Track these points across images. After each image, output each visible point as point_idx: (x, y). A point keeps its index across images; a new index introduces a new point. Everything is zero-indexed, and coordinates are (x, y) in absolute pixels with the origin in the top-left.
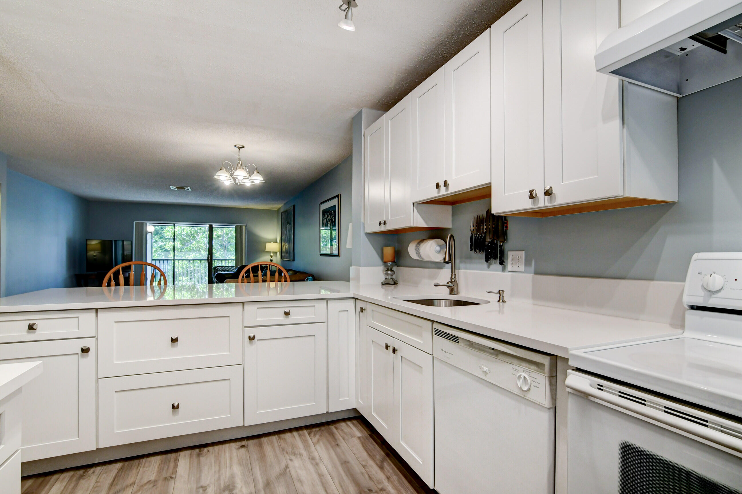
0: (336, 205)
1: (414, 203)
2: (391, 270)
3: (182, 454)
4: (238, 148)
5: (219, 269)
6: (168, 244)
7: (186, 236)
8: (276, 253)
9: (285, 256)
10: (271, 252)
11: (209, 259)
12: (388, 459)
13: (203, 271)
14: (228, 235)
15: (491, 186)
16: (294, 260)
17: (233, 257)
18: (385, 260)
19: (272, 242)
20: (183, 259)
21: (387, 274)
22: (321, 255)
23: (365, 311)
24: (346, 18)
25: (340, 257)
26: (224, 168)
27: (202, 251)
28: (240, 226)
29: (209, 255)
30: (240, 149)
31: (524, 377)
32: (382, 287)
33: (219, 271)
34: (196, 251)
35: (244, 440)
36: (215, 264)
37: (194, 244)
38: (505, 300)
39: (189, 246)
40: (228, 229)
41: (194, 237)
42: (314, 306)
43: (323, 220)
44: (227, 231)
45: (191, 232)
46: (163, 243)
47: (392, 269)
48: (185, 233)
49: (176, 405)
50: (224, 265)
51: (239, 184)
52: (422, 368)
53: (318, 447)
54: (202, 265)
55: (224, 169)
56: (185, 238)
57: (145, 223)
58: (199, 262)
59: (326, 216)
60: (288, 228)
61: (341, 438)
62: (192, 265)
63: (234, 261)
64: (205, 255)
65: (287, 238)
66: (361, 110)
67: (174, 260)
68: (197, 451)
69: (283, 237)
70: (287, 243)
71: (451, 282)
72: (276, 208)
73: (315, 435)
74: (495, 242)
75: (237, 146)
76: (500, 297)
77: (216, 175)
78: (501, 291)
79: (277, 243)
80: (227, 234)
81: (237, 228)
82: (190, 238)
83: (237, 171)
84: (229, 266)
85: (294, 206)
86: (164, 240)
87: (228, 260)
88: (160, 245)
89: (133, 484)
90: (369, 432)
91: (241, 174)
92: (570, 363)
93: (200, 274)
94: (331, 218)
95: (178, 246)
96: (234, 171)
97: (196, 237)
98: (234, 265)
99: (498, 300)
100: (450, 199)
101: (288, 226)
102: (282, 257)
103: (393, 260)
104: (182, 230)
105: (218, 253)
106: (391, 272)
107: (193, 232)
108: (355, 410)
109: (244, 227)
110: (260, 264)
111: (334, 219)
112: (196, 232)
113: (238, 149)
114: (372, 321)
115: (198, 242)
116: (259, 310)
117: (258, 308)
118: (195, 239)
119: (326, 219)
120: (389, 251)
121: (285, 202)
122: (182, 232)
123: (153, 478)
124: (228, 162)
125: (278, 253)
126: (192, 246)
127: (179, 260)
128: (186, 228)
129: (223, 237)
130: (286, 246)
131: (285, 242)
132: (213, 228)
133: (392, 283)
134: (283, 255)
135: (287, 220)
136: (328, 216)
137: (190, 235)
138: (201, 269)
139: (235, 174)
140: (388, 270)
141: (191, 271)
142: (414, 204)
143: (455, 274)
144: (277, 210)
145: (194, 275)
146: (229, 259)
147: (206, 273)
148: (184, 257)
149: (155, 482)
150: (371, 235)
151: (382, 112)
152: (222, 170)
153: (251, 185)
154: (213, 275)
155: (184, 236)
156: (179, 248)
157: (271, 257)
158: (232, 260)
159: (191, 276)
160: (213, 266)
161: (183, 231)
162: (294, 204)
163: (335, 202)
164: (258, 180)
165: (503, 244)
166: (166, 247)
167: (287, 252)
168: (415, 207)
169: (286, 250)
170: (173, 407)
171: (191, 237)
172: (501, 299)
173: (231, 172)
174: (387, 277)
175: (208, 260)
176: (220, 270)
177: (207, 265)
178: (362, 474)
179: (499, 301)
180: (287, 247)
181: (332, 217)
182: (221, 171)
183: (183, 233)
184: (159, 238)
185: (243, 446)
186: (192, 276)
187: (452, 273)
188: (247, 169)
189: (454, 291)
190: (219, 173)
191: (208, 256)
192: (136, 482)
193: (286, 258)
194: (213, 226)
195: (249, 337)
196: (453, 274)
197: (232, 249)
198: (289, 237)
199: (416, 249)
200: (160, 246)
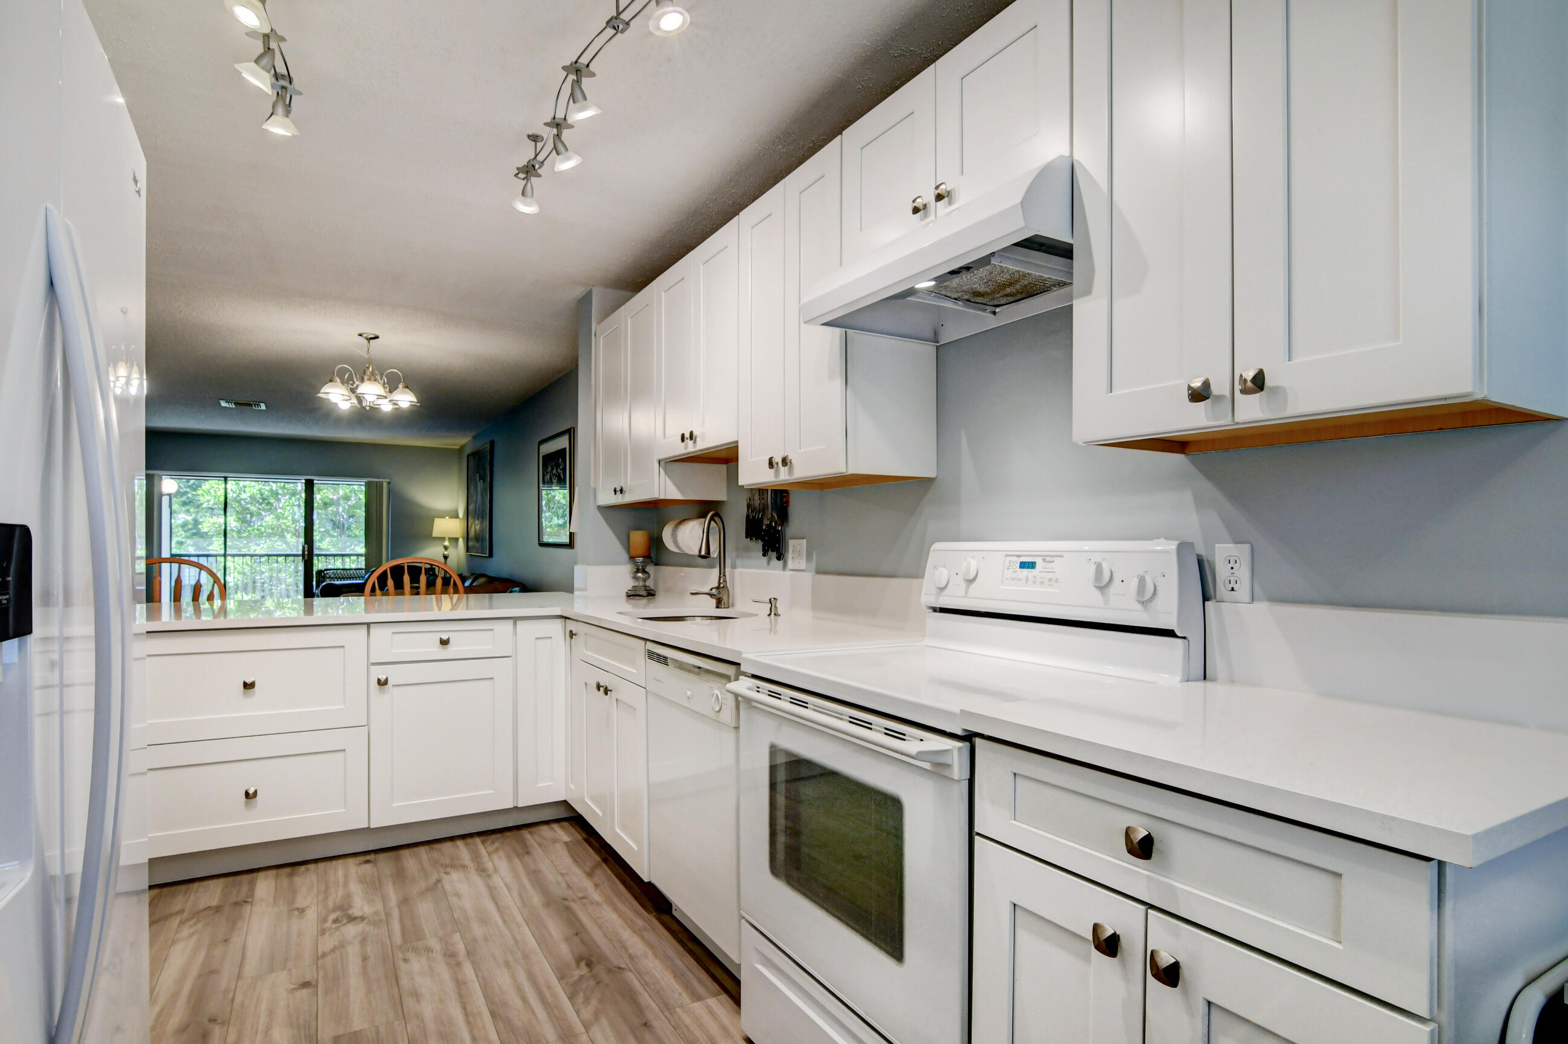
0: (565, 449)
1: (659, 461)
2: (644, 572)
3: (262, 874)
4: (367, 339)
5: (328, 576)
6: (209, 522)
7: (251, 503)
8: (457, 540)
9: (473, 546)
10: (443, 539)
11: (306, 553)
12: (604, 865)
13: (290, 580)
14: (349, 500)
15: (737, 446)
16: (491, 555)
17: (361, 549)
18: (633, 553)
19: (447, 518)
20: (243, 553)
21: (635, 578)
22: (543, 545)
23: (577, 636)
24: (523, 194)
25: (573, 548)
26: (337, 378)
27: (288, 536)
28: (377, 482)
29: (306, 546)
30: (371, 341)
31: (717, 695)
32: (627, 602)
33: (328, 580)
34: (275, 534)
35: (370, 854)
36: (319, 565)
37: (269, 519)
38: (779, 612)
39: (259, 523)
40: (348, 486)
41: (269, 504)
42: (492, 630)
43: (544, 476)
44: (347, 491)
45: (262, 494)
46: (191, 515)
47: (646, 570)
48: (249, 495)
49: (251, 791)
50: (341, 567)
51: (368, 408)
52: (635, 709)
53: (495, 857)
54: (290, 567)
55: (338, 380)
56: (248, 508)
57: (158, 475)
58: (281, 559)
59: (550, 468)
60: (479, 489)
61: (535, 844)
62: (264, 568)
63: (364, 558)
64: (297, 544)
65: (479, 510)
66: (591, 290)
67: (225, 555)
68: (288, 870)
69: (470, 508)
70: (478, 520)
71: (718, 588)
72: (456, 445)
73: (493, 843)
74: (774, 525)
75: (364, 335)
76: (771, 608)
77: (321, 392)
78: (772, 599)
79: (458, 520)
80: (347, 498)
81: (368, 485)
82: (260, 507)
83: (364, 384)
84: (350, 569)
85: (492, 443)
86: (192, 510)
87: (349, 555)
88: (183, 520)
89: (181, 912)
90: (583, 834)
91: (371, 391)
92: (743, 668)
93: (284, 586)
94: (558, 473)
95: (232, 526)
96: (357, 383)
97: (274, 504)
98: (364, 567)
99: (769, 613)
100: (723, 455)
101: (480, 485)
102: (468, 549)
103: (646, 554)
104: (241, 488)
105: (327, 540)
106: (643, 574)
107: (266, 493)
108: (565, 803)
109: (385, 485)
110: (408, 563)
111: (563, 474)
112: (275, 494)
113: (366, 341)
114: (585, 651)
115: (278, 518)
116: (395, 636)
117: (394, 633)
118: (271, 509)
119: (549, 474)
120: (639, 538)
121: (474, 433)
122: (240, 494)
123: (214, 902)
124: (346, 366)
125: (461, 541)
126: (264, 525)
127: (234, 556)
128: (251, 485)
129: (339, 505)
130: (476, 526)
131: (474, 518)
132: (315, 485)
133: (644, 593)
134: (471, 544)
135: (478, 472)
136: (552, 469)
137: (261, 501)
138: (286, 576)
139: (359, 391)
140: (638, 571)
141: (262, 581)
142: (661, 462)
143: (724, 575)
144: (460, 448)
145: (271, 590)
146: (352, 552)
147: (297, 584)
148: (246, 550)
149: (218, 909)
150: (607, 511)
151: (628, 293)
152: (334, 382)
153: (393, 408)
154: (314, 589)
155: (245, 502)
156: (235, 529)
157: (446, 548)
158: (358, 555)
159: (263, 591)
160: (315, 569)
161: (245, 492)
162: (492, 439)
163: (562, 443)
164: (406, 399)
165: (781, 528)
166: (203, 528)
167: (478, 538)
168: (663, 469)
169: (476, 534)
170: (247, 794)
171: (261, 504)
172: (773, 612)
173: (352, 385)
174: (637, 584)
175: (303, 555)
176: (330, 577)
177: (301, 567)
178: (558, 882)
179: (769, 615)
180: (478, 527)
181: (559, 471)
182: (331, 383)
183: (243, 496)
184: (181, 503)
185: (368, 862)
186: (266, 591)
187: (720, 574)
188: (385, 379)
189: (723, 603)
190: (326, 389)
191: (304, 547)
192: (186, 909)
193: (476, 551)
194: (315, 482)
195: (379, 680)
196: (722, 576)
197: (359, 530)
198: (482, 506)
199: (672, 535)
200: (183, 522)
